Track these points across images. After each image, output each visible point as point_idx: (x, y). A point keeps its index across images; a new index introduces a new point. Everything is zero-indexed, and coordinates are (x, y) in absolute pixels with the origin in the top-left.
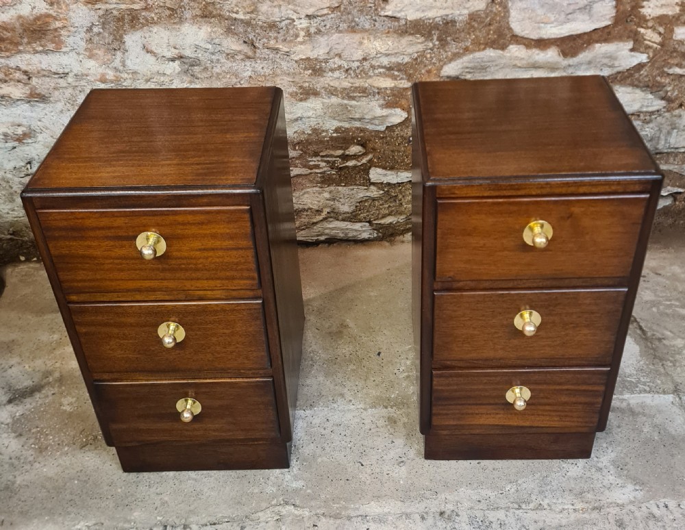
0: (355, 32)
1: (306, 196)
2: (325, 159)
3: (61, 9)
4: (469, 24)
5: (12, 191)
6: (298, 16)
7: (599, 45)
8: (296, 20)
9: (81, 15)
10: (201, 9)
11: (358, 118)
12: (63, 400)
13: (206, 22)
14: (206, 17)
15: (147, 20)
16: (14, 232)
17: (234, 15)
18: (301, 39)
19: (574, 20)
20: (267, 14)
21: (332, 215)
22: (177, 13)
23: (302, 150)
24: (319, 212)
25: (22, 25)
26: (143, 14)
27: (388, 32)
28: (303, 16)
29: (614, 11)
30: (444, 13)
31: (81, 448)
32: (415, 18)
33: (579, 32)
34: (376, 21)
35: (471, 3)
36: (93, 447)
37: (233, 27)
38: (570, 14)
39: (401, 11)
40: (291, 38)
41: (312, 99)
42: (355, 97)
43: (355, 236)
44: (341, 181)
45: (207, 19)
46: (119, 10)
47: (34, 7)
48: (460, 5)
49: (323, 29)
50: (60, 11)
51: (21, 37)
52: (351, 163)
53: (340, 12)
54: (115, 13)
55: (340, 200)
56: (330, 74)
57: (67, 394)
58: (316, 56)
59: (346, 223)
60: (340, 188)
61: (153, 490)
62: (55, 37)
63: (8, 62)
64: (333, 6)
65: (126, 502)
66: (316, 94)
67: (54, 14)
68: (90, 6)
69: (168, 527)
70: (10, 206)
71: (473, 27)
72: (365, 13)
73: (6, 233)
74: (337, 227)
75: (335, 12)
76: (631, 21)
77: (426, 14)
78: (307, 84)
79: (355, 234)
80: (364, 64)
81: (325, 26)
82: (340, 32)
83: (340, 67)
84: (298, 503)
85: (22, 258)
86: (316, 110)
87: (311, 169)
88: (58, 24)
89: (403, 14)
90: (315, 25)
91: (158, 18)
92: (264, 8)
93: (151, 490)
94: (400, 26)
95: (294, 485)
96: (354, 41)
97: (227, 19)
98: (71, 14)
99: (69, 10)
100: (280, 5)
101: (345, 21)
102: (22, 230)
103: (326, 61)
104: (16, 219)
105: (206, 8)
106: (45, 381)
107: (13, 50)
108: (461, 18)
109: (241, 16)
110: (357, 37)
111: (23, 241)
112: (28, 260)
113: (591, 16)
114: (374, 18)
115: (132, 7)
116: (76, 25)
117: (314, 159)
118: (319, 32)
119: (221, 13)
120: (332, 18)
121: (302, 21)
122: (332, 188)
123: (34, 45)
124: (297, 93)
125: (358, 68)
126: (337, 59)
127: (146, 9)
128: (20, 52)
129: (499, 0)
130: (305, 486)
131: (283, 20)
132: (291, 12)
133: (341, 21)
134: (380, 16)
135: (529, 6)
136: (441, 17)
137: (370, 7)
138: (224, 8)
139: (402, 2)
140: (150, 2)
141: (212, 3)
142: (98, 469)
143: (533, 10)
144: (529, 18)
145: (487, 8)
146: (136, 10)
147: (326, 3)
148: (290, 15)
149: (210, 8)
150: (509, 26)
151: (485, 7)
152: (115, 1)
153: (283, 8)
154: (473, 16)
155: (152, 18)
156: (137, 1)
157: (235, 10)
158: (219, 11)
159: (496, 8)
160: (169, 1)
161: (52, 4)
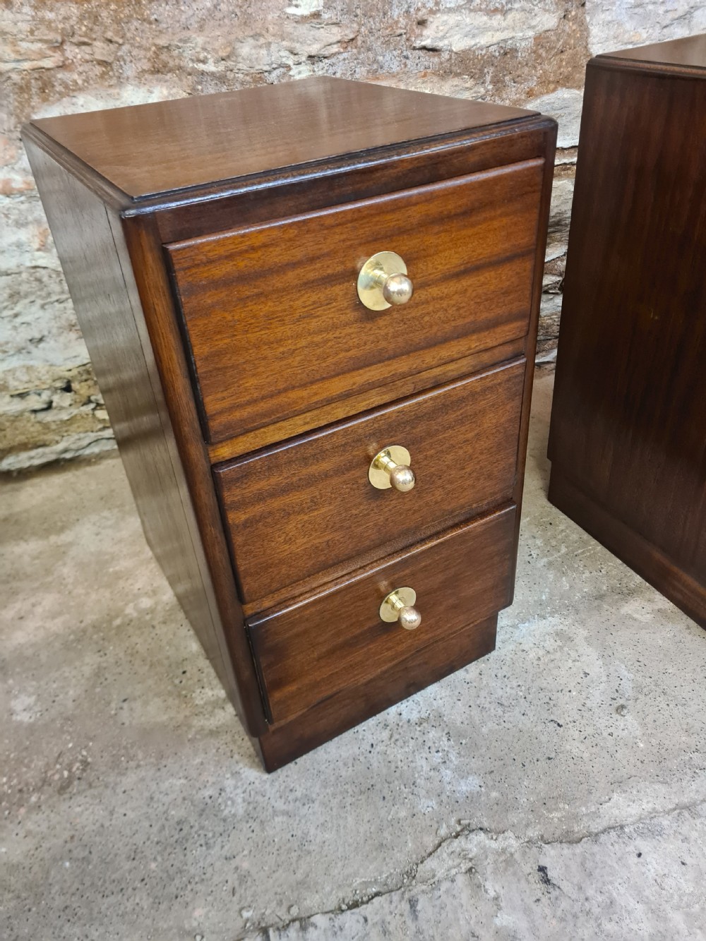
0: (377, 79)
4: (535, 52)
6: (296, 58)
8: (293, 67)
10: (149, 60)
13: (159, 80)
14: (158, 72)
15: (67, 87)
17: (201, 67)
20: (250, 60)
22: (112, 70)
27: (425, 76)
28: (304, 59)
30: (502, 38)
32: (463, 48)
34: (407, 57)
35: (538, 19)
37: (200, 87)
45: (160, 76)
46: (20, 72)
48: (524, 24)
53: (356, 48)
54: (15, 77)
61: (216, 851)
64: (346, 39)
69: (271, 932)
71: (540, 56)
72: (392, 47)
75: (349, 49)
77: (477, 41)
81: (335, 74)
89: (446, 42)
91: (84, 81)
92: (245, 50)
93: (212, 852)
94: (441, 63)
97: (190, 74)
100: (269, 43)
101: (363, 63)
105: (157, 56)
108: (523, 44)
109: (210, 67)
114: (405, 53)
115: (41, 64)
119: (182, 64)
120: (344, 59)
121: (302, 68)
127: (63, 67)
129: (573, 13)
130: (482, 784)
131: (274, 69)
132: (287, 53)
133: (358, 63)
134: (414, 49)
135: (615, 18)
136: (498, 43)
137: (401, 35)
138: (185, 55)
139: (445, 23)
140: (69, 54)
141: (167, 47)
142: (102, 826)
143: (620, 24)
144: (615, 38)
145: (558, 26)
146: (48, 69)
147: (336, 34)
148: (284, 59)
149: (164, 57)
150: (587, 50)
151: (556, 24)
152: (13, 56)
153: (273, 47)
154: (540, 40)
155: (75, 82)
156: (49, 52)
157: (201, 56)
158: (177, 61)
159: (569, 26)
160: (100, 50)
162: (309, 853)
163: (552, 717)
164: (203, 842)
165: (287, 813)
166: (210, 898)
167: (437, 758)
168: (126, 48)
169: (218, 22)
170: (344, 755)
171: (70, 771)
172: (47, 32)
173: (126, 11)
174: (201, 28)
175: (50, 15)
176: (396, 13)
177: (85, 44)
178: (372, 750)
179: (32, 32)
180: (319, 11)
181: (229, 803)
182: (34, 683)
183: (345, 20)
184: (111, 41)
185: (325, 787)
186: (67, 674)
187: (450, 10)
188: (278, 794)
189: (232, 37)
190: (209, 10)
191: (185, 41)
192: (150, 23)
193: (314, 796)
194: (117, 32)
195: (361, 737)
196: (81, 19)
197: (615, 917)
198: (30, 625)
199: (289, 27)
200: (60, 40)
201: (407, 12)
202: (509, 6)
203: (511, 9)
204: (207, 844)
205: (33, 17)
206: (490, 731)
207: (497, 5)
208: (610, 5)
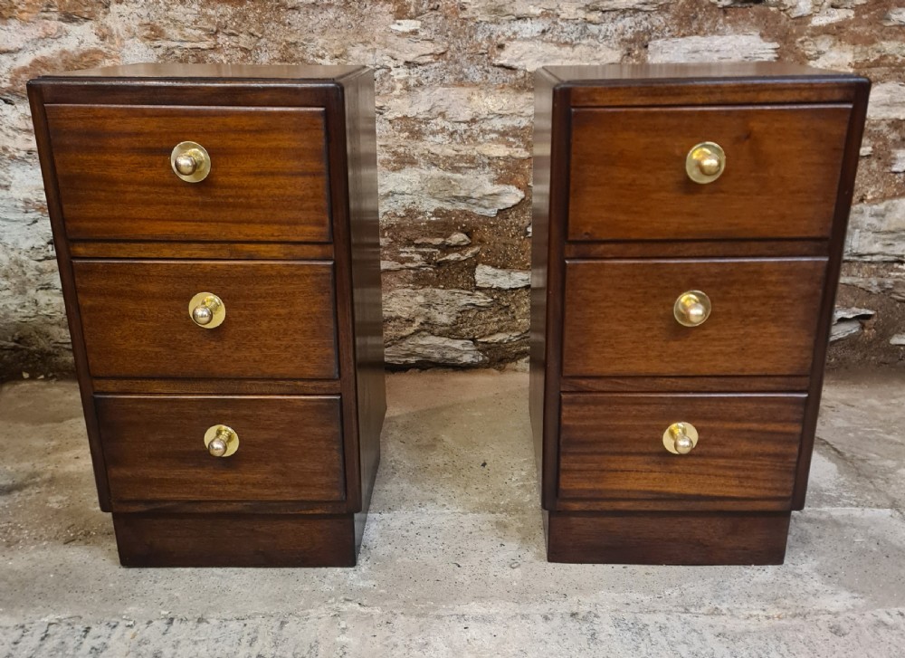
0: (463, 86)
1: (394, 299)
2: (421, 250)
3: (113, 44)
5: (25, 278)
6: (396, 62)
8: (393, 69)
9: (136, 53)
10: (280, 51)
11: (463, 197)
12: (50, 498)
14: (285, 61)
16: (20, 339)
17: (319, 60)
18: (397, 92)
20: (358, 60)
21: (426, 327)
22: (250, 56)
23: (392, 238)
24: (410, 321)
25: (65, 61)
26: (211, 55)
27: (503, 88)
28: (401, 64)
31: (65, 543)
32: (535, 69)
34: (488, 72)
35: (603, 54)
36: (82, 543)
39: (519, 59)
40: (386, 92)
41: (408, 168)
42: (461, 168)
43: (454, 359)
44: (439, 282)
46: (182, 49)
47: (82, 42)
48: (590, 55)
49: (424, 82)
50: (112, 46)
52: (453, 257)
53: (446, 59)
54: (178, 52)
55: (438, 307)
56: (431, 137)
58: (414, 114)
59: (444, 339)
60: (438, 291)
64: (438, 52)
66: (413, 163)
67: (105, 51)
68: (148, 42)
69: (175, 619)
70: (19, 300)
72: (475, 62)
74: (431, 345)
75: (440, 60)
77: (549, 64)
78: (402, 149)
79: (454, 354)
80: (473, 127)
81: (427, 78)
82: (446, 85)
83: (443, 129)
84: (365, 602)
85: (26, 375)
86: (411, 184)
87: (402, 263)
88: (108, 62)
89: (521, 63)
90: (415, 76)
91: (228, 61)
92: (355, 52)
93: (156, 585)
94: (517, 79)
95: (361, 584)
96: (462, 96)
98: (125, 50)
99: (124, 47)
100: (375, 49)
101: (451, 72)
102: (30, 336)
103: (427, 121)
104: (24, 320)
105: (286, 49)
106: (29, 481)
109: (326, 61)
110: (465, 92)
111: (29, 352)
112: (33, 378)
114: (486, 68)
115: (198, 45)
117: (406, 250)
118: (420, 84)
119: (304, 57)
120: (436, 68)
121: (400, 70)
122: (428, 290)
124: (389, 162)
125: (465, 131)
126: (439, 120)
127: (213, 49)
129: (636, 52)
131: (378, 69)
132: (388, 58)
133: (447, 72)
134: (494, 66)
135: (673, 58)
137: (483, 54)
138: (308, 50)
139: (521, 48)
140: (220, 41)
141: (294, 44)
146: (203, 50)
147: (429, 48)
148: (386, 62)
149: (292, 50)
151: (620, 59)
152: (179, 37)
153: (378, 52)
155: (221, 61)
156: (206, 38)
157: (320, 53)
158: (301, 54)
159: (633, 62)
160: (244, 40)
161: (103, 38)
162: (226, 595)
164: (153, 579)
166: (143, 604)
168: (263, 40)
169: (337, 30)
172: (207, 23)
173: (268, 15)
174: (323, 32)
175: (211, 12)
176: (481, 37)
177: (233, 34)
179: (196, 22)
180: (417, 30)
183: (438, 38)
184: (253, 35)
187: (525, 39)
189: (346, 42)
190: (331, 20)
191: (310, 41)
192: (285, 25)
194: (258, 29)
196: (233, 17)
199: (392, 39)
200: (215, 29)
202: (578, 41)
203: (579, 44)
205: (198, 12)
207: (567, 39)
208: (669, 48)
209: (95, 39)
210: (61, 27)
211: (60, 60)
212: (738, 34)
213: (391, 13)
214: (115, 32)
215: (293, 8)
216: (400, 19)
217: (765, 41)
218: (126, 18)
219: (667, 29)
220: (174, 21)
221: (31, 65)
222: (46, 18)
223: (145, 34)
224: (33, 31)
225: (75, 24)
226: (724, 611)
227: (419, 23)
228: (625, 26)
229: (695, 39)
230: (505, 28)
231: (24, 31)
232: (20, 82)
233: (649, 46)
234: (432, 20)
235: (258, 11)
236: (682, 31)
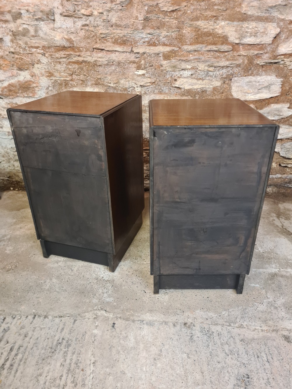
0: (161, 94)
3: (36, 78)
4: (213, 92)
5: (9, 157)
6: (137, 86)
7: (273, 105)
8: (136, 87)
9: (44, 82)
10: (95, 81)
12: (7, 248)
14: (97, 85)
15: (72, 85)
16: (9, 177)
17: (109, 84)
19: (262, 92)
20: (123, 85)
22: (84, 83)
25: (19, 85)
26: (70, 82)
27: (176, 95)
28: (139, 86)
29: (281, 89)
30: (202, 87)
32: (188, 88)
33: (264, 98)
34: (171, 89)
35: (214, 83)
37: (108, 90)
38: (260, 89)
39: (182, 85)
45: (97, 86)
46: (60, 80)
47: (25, 78)
48: (209, 84)
49: (147, 92)
50: (35, 79)
51: (19, 90)
53: (155, 85)
57: (10, 246)
61: (35, 295)
62: (33, 91)
63: (12, 101)
64: (152, 82)
65: (20, 301)
67: (33, 81)
68: (48, 78)
69: (36, 316)
70: (8, 164)
71: (215, 93)
72: (166, 86)
73: (6, 176)
75: (153, 85)
76: (288, 95)
77: (193, 87)
81: (148, 91)
82: (155, 94)
84: (108, 310)
85: (12, 189)
88: (34, 85)
89: (183, 86)
90: (144, 90)
91: (77, 84)
92: (122, 82)
93: (34, 295)
94: (181, 92)
95: (108, 300)
97: (106, 86)
98: (40, 81)
99: (39, 79)
100: (129, 81)
102: (12, 176)
104: (10, 171)
105: (97, 81)
107: (15, 95)
108: (209, 89)
109: (112, 85)
110: (162, 97)
111: (13, 181)
112: (14, 190)
113: (270, 91)
114: (170, 88)
115: (66, 79)
116: (42, 86)
119: (104, 83)
120: (151, 87)
121: (138, 88)
123: (24, 94)
127: (71, 80)
128: (18, 96)
129: (227, 82)
130: (113, 300)
131: (130, 88)
132: (134, 84)
133: (156, 89)
134: (173, 87)
135: (241, 85)
136: (200, 88)
137: (169, 83)
138: (105, 81)
139: (183, 81)
140: (74, 77)
141: (100, 78)
142: (12, 282)
143: (243, 87)
144: (241, 91)
145: (221, 85)
147: (149, 80)
149: (99, 81)
150: (231, 94)
151: (220, 85)
152: (59, 76)
153: (130, 82)
154: (215, 89)
155: (74, 84)
156: (68, 76)
157: (109, 82)
158: (102, 82)
159: (225, 86)
160: (82, 77)
161: (32, 76)
162: (58, 302)
163: (145, 290)
164: (33, 292)
165: (58, 292)
166: (27, 305)
167: (105, 291)
168: (89, 77)
169: (115, 74)
170: (82, 283)
171: (11, 267)
172: (68, 71)
173: (90, 68)
174: (110, 75)
175: (70, 67)
176: (168, 76)
177: (78, 75)
178: (89, 284)
179: (65, 71)
180: (144, 74)
181: (45, 285)
182: (15, 244)
183: (152, 77)
184: (85, 75)
185: (71, 289)
186: (24, 244)
187: (185, 77)
188: (59, 287)
189: (119, 78)
190: (113, 70)
191: (106, 77)
192: (96, 72)
193: (67, 290)
194: (87, 73)
195: (88, 280)
196: (78, 69)
197: (125, 340)
198: (22, 230)
199: (135, 77)
200: (71, 73)
201: (171, 76)
202: (205, 78)
204: (34, 293)
205: (66, 67)
206: (125, 288)
207: (201, 77)
208: (240, 81)
209: (29, 76)
210: (18, 73)
211: (18, 84)
212: (267, 75)
213: (135, 67)
214: (36, 74)
215: (100, 66)
216: (138, 70)
217: (278, 78)
218: (40, 69)
219: (239, 73)
220: (57, 70)
221: (8, 86)
222: (12, 69)
223: (47, 75)
224: (8, 74)
225: (22, 71)
226: (245, 326)
227: (145, 71)
228: (223, 73)
229: (250, 77)
230: (177, 73)
231: (5, 74)
232: (4, 92)
233: (232, 80)
234: (150, 70)
235: (87, 67)
236: (245, 74)
